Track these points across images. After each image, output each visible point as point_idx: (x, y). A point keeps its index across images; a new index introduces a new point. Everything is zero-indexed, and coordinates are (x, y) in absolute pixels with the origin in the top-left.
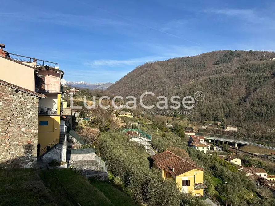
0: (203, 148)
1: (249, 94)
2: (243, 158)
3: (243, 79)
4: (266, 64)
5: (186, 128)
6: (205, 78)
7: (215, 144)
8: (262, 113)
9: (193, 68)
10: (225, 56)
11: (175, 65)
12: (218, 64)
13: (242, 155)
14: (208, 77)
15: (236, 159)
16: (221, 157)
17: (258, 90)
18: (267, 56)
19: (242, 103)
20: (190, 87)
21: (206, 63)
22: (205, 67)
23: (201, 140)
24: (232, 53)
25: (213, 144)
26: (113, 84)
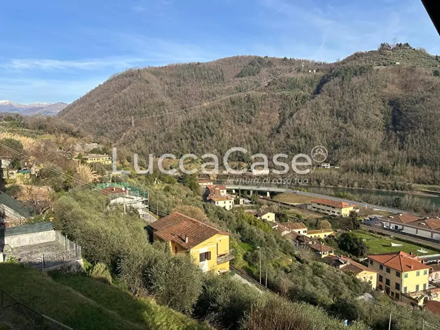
0: (225, 203)
1: (283, 122)
2: (277, 211)
3: (275, 100)
4: (304, 78)
5: (199, 175)
6: (224, 97)
7: (240, 195)
8: (300, 148)
9: (206, 82)
10: (251, 64)
11: (179, 76)
12: (242, 77)
13: (275, 207)
14: (228, 97)
15: (269, 214)
16: (250, 213)
17: (295, 116)
18: (306, 67)
19: (274, 135)
20: (204, 110)
21: (224, 75)
22: (223, 80)
23: (221, 191)
24: (260, 60)
25: (238, 195)
26: (69, 105)
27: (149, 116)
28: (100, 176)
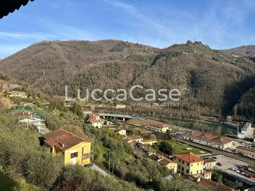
0: (98, 124)
1: (134, 79)
2: (128, 129)
3: (131, 66)
4: (147, 56)
5: (84, 107)
6: (102, 62)
7: (107, 120)
8: (143, 94)
9: (91, 53)
10: (118, 45)
11: (75, 47)
12: (113, 52)
13: (127, 127)
14: (104, 62)
15: (123, 131)
16: (112, 130)
17: (141, 76)
18: (148, 49)
19: (129, 86)
20: (90, 69)
21: (103, 49)
22: (102, 53)
23: (96, 117)
24: (123, 43)
25: (106, 119)
26: (2, 60)
27: (54, 69)
28: (16, 105)
